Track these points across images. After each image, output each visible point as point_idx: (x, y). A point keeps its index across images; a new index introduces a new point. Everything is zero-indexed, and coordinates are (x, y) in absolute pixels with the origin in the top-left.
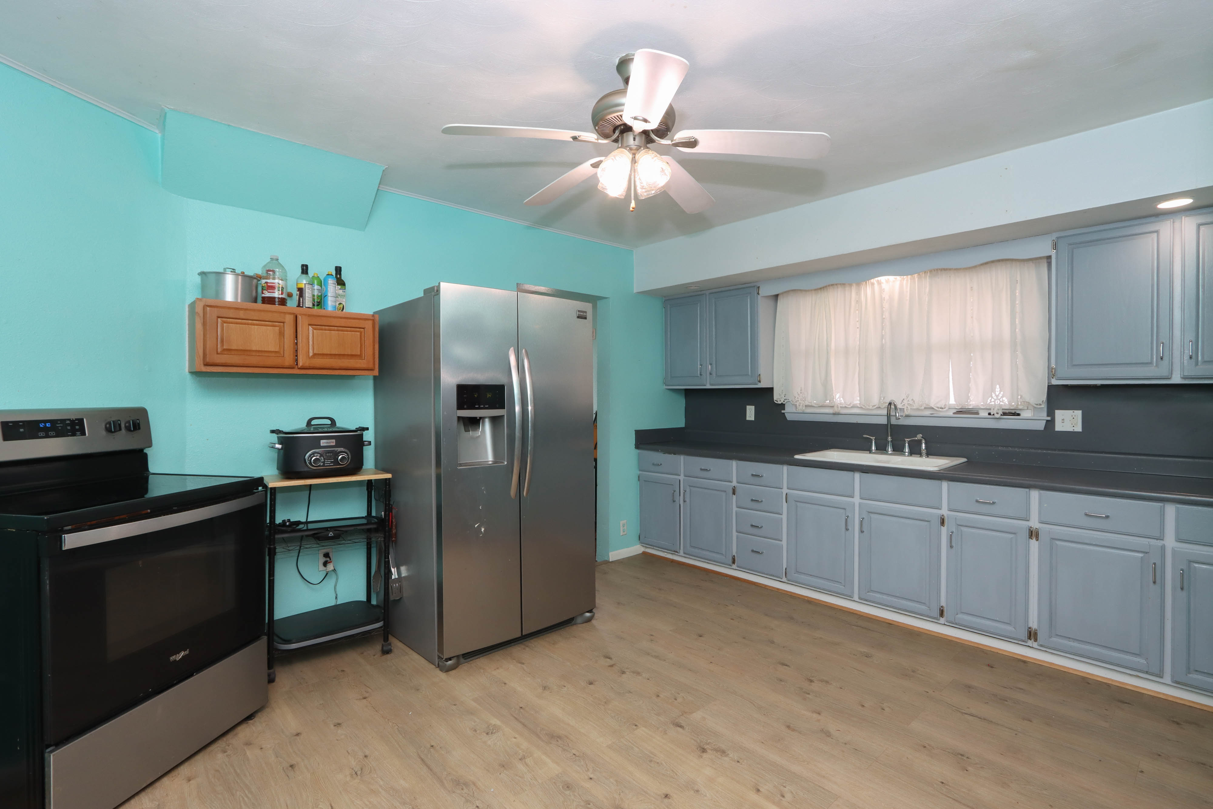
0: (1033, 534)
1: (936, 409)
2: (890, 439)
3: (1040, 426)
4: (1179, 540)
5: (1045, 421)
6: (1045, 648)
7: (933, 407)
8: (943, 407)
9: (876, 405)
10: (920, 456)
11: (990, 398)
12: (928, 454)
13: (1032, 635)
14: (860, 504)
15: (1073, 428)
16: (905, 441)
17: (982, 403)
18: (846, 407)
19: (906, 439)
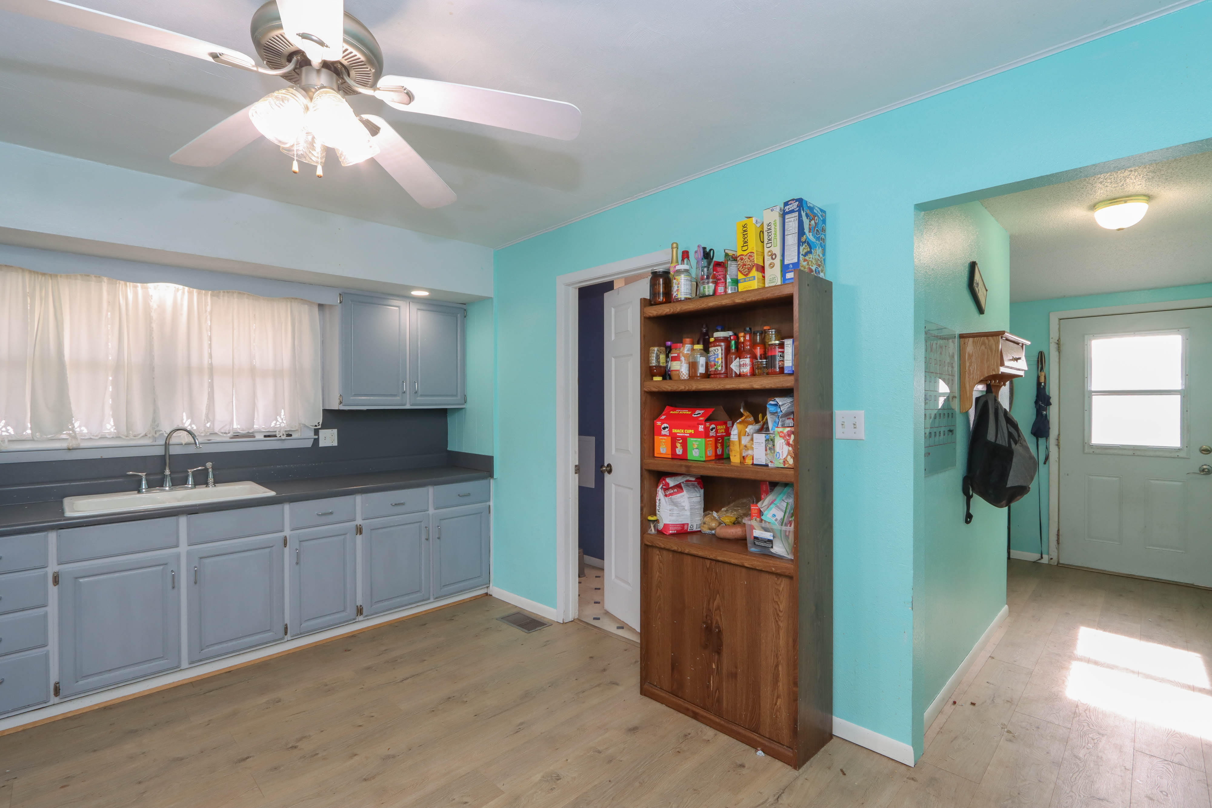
0: (359, 530)
1: (221, 434)
2: (167, 472)
3: (309, 444)
4: (436, 508)
5: (313, 439)
6: (368, 617)
7: (217, 432)
8: (227, 432)
9: (141, 434)
10: (206, 486)
11: (275, 422)
12: (216, 482)
13: (360, 611)
14: (189, 553)
15: (332, 444)
16: (188, 472)
17: (264, 427)
18: (91, 438)
19: (189, 470)
